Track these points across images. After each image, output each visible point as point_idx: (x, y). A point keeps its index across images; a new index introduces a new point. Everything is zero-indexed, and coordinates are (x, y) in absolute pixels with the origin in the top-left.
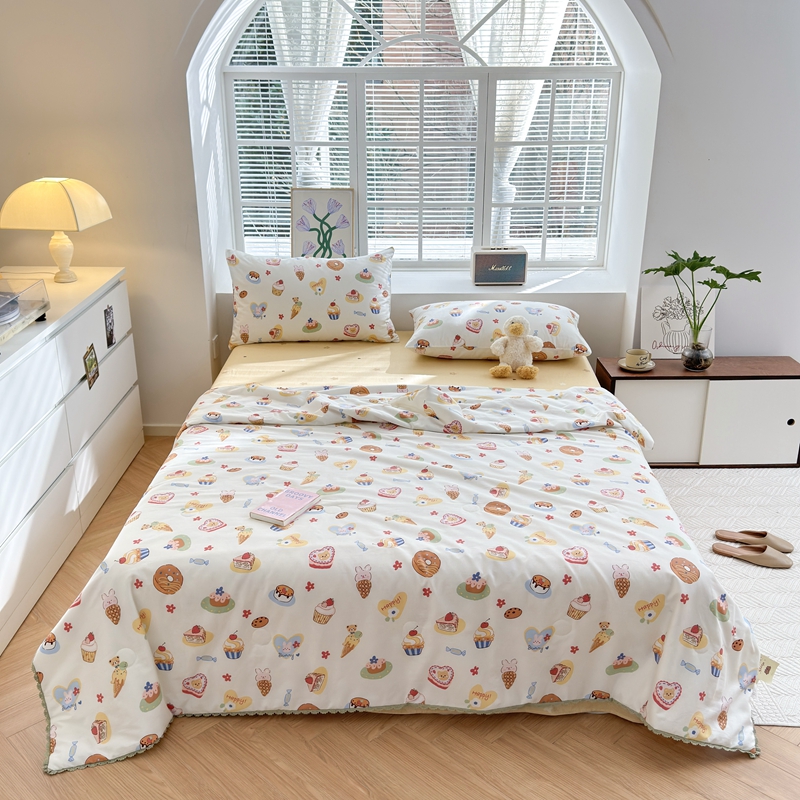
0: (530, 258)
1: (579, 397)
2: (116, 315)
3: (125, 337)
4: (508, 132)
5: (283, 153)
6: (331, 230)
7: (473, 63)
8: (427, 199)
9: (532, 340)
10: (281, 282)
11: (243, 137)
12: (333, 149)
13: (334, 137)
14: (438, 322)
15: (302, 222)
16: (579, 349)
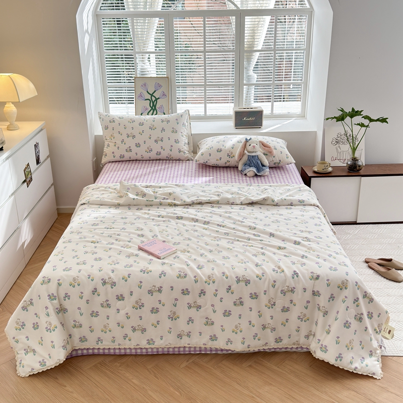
0: (264, 113)
2: (41, 147)
3: (46, 159)
4: (252, 45)
5: (129, 58)
6: (156, 99)
7: (232, 7)
8: (208, 82)
11: (107, 50)
12: (158, 55)
13: (158, 49)
15: (141, 96)
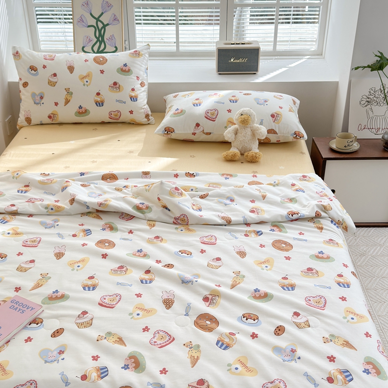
1: (293, 185)
6: (104, 26)
9: (258, 129)
10: (55, 75)
14: (182, 111)
15: (81, 20)
16: (297, 135)
